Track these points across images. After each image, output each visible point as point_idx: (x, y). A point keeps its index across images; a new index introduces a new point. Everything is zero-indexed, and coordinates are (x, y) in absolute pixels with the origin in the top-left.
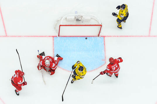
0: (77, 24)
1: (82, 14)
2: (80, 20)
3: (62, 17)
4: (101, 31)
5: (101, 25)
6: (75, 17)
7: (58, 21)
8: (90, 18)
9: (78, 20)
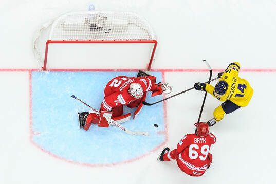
0: (92, 39)
1: (104, 13)
2: (100, 29)
3: (53, 21)
4: (154, 57)
5: (155, 42)
6: (87, 21)
7: (43, 30)
8: (127, 23)
9: (94, 27)
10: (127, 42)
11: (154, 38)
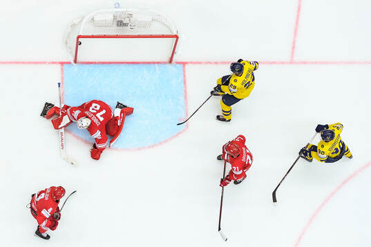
0: (119, 34)
1: (130, 10)
2: (126, 25)
3: (83, 18)
4: (175, 51)
5: (177, 37)
6: (115, 17)
7: (74, 26)
8: (150, 20)
9: (121, 24)
10: (151, 36)
11: (175, 33)
